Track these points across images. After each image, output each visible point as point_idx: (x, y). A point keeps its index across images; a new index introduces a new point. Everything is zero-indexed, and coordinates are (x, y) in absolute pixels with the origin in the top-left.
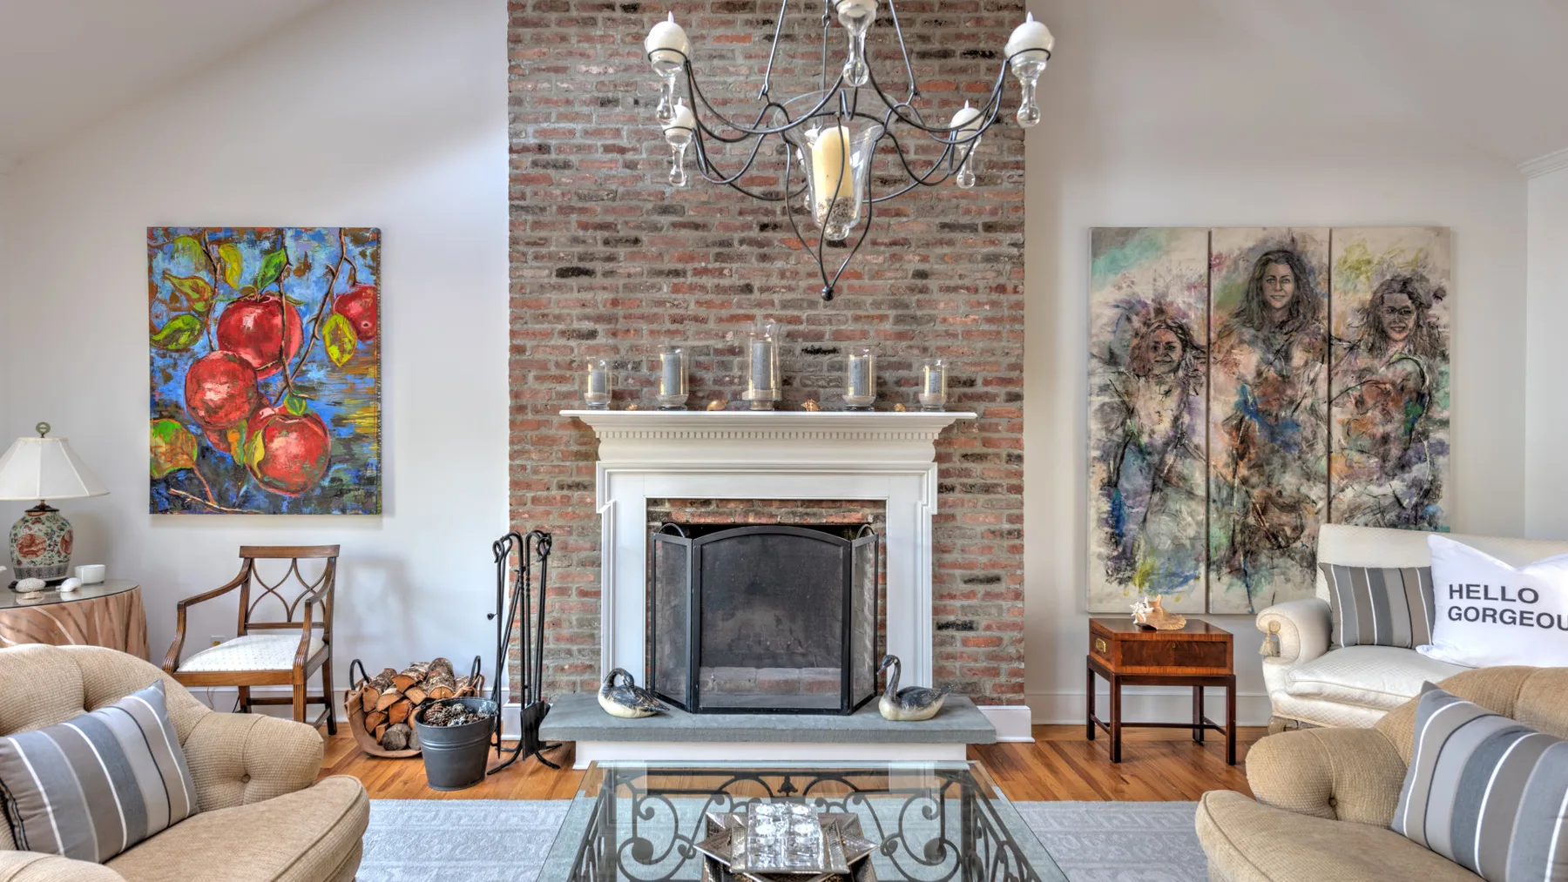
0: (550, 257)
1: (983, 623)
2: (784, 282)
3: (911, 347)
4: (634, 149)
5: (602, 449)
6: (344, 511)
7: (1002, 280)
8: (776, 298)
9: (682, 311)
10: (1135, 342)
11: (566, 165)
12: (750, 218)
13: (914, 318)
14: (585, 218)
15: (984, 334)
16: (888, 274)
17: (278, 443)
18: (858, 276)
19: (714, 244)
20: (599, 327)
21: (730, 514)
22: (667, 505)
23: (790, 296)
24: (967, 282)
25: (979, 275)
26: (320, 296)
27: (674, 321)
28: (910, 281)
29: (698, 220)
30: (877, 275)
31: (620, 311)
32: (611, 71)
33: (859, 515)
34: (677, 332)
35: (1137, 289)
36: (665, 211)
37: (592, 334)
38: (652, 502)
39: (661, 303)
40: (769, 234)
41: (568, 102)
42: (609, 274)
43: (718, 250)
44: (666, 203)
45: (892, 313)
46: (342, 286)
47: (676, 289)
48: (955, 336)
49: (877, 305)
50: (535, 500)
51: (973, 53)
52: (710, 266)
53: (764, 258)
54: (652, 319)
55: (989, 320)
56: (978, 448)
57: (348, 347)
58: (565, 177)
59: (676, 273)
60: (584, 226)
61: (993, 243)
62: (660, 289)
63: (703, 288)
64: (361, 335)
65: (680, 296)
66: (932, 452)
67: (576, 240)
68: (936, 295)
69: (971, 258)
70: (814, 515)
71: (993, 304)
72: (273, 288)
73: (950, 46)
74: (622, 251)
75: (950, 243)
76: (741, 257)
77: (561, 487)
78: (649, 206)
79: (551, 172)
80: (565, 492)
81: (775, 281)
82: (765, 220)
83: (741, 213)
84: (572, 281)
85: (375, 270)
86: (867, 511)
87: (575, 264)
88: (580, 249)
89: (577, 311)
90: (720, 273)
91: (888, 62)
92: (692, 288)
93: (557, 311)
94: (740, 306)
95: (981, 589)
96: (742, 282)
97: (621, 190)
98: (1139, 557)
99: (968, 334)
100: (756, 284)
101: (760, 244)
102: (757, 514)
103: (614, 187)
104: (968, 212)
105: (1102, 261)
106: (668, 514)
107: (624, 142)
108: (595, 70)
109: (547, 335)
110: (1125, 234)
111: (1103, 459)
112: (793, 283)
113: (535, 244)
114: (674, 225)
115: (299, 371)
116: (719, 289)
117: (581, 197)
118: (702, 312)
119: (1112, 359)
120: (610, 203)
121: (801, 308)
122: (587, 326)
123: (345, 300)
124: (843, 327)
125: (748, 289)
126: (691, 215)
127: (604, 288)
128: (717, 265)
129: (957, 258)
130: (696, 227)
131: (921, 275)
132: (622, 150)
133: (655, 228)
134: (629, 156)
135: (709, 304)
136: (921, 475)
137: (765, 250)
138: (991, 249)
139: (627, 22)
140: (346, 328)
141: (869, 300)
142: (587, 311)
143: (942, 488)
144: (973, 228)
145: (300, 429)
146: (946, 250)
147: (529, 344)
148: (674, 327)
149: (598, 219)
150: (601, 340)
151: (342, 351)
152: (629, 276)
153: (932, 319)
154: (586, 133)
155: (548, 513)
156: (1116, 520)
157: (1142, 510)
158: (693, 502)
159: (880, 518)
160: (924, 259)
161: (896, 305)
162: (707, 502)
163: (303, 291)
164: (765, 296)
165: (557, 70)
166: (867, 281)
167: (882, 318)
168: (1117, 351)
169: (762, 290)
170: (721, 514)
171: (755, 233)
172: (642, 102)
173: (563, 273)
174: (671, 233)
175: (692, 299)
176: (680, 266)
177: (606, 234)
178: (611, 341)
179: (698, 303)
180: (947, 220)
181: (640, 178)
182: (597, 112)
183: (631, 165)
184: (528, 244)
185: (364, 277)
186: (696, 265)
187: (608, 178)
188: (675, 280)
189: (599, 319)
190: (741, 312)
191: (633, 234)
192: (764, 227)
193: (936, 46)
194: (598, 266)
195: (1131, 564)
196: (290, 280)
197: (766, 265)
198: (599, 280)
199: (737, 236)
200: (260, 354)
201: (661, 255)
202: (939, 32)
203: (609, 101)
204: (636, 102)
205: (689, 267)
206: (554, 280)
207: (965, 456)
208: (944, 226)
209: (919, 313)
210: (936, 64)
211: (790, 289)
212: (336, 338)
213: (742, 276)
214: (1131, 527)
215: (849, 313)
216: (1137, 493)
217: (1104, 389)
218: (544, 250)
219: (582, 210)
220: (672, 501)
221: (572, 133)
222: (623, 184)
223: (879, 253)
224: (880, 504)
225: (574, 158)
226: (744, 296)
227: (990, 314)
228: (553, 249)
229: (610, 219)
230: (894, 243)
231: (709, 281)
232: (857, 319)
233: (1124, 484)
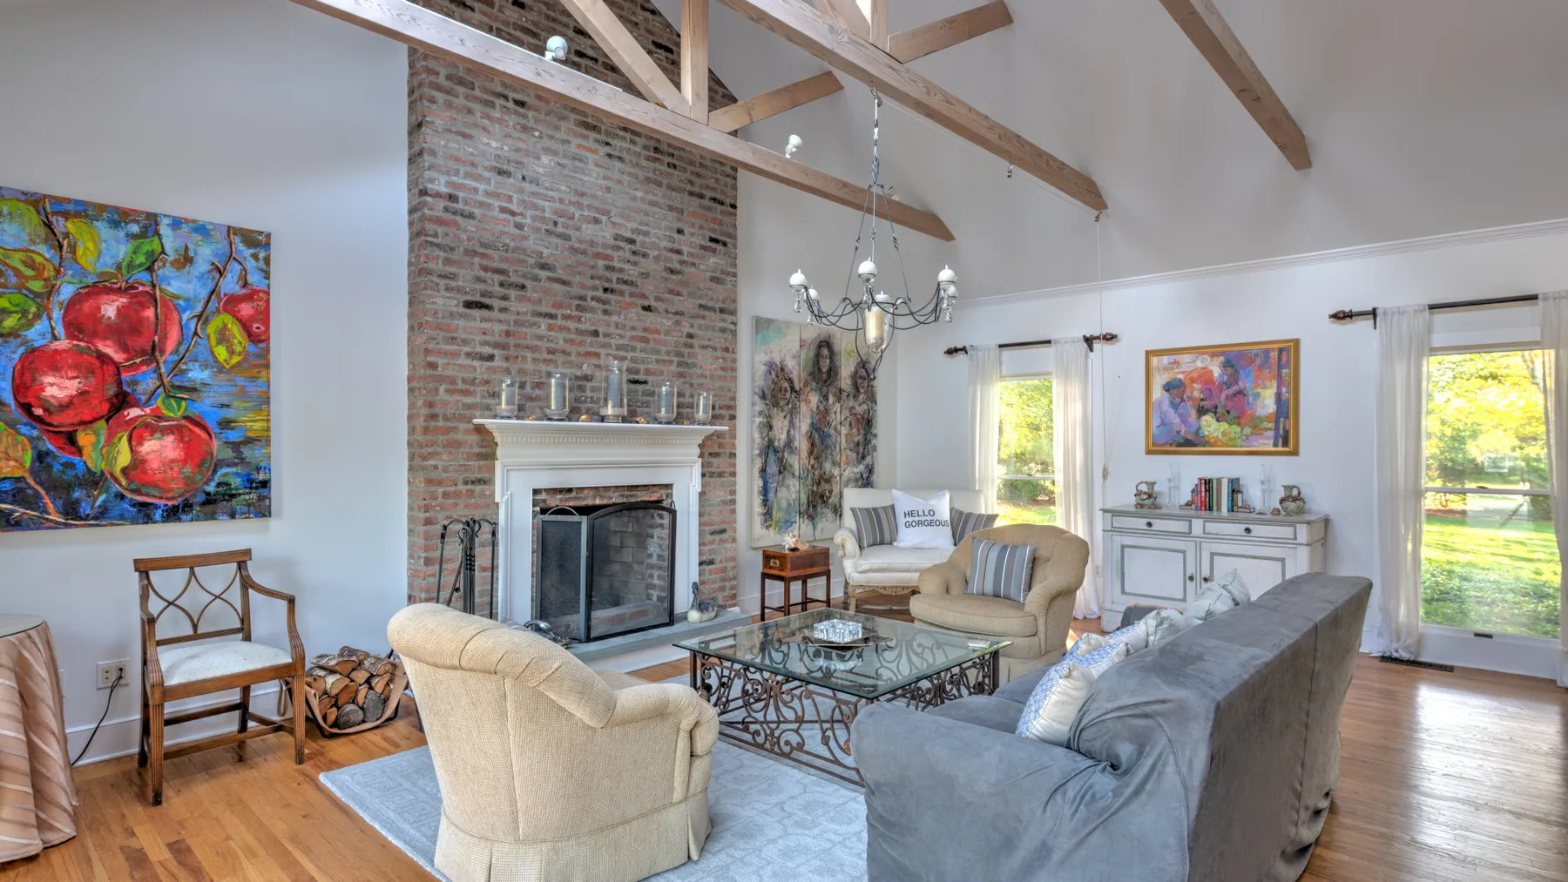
0: (459, 290)
1: (719, 559)
2: (618, 331)
3: (685, 383)
4: (521, 214)
5: (499, 452)
6: (233, 516)
7: (727, 345)
8: (613, 342)
9: (553, 345)
10: (773, 386)
11: (471, 216)
12: (597, 282)
13: (687, 363)
14: (485, 262)
15: (720, 377)
16: (675, 334)
17: (149, 446)
18: (658, 332)
19: (575, 298)
20: (497, 352)
21: (585, 499)
22: (544, 493)
23: (621, 342)
24: (711, 343)
25: (717, 340)
26: (204, 293)
27: (549, 353)
28: (684, 340)
29: (565, 277)
30: (668, 333)
31: (511, 341)
32: (506, 148)
33: (658, 495)
34: (551, 360)
35: (773, 355)
36: (544, 267)
37: (491, 358)
38: (536, 492)
39: (540, 338)
40: (608, 296)
41: (473, 164)
42: (504, 310)
43: (577, 302)
44: (543, 261)
45: (676, 359)
46: (230, 285)
47: (550, 328)
48: (706, 377)
49: (668, 353)
50: (445, 495)
51: (714, 200)
52: (573, 314)
53: (606, 312)
54: (534, 349)
55: (723, 369)
56: (716, 450)
57: (238, 348)
58: (470, 225)
59: (551, 316)
60: (485, 269)
61: (723, 320)
62: (539, 327)
63: (568, 329)
64: (253, 338)
65: (553, 333)
66: (697, 451)
67: (479, 279)
68: (697, 350)
69: (713, 328)
70: (634, 496)
71: (723, 358)
72: (145, 277)
73: (704, 192)
74: (513, 293)
75: (704, 317)
76: (592, 310)
77: (466, 483)
78: (532, 261)
79: (459, 219)
80: (469, 487)
81: (612, 330)
82: (607, 285)
83: (592, 278)
84: (476, 313)
85: (267, 274)
86: (663, 491)
87: (478, 298)
88: (481, 287)
89: (479, 338)
90: (579, 319)
91: (674, 193)
92: (561, 329)
93: (464, 336)
94: (591, 345)
95: (717, 537)
96: (593, 328)
97: (512, 244)
98: (774, 513)
99: (712, 377)
100: (601, 330)
101: (605, 302)
102: (602, 497)
103: (507, 241)
104: (712, 299)
105: (760, 335)
106: (544, 501)
107: (514, 207)
108: (494, 144)
109: (455, 355)
110: (769, 322)
111: (760, 455)
112: (623, 332)
113: (445, 277)
114: (549, 279)
115: (175, 369)
116: (579, 332)
117: (483, 245)
118: (568, 348)
119: (763, 397)
120: (504, 253)
121: (627, 351)
122: (487, 350)
123: (231, 304)
124: (650, 366)
125: (596, 333)
126: (560, 273)
127: (500, 321)
128: (577, 313)
129: (707, 328)
130: (564, 283)
131: (690, 336)
132: (513, 214)
133: (536, 279)
134: (518, 219)
135: (571, 341)
136: (692, 467)
137: (606, 307)
138: (722, 324)
139: (517, 113)
140: (236, 330)
141: (664, 349)
142: (487, 338)
143: (703, 475)
144: (713, 309)
145: (176, 430)
146: (701, 322)
147: (441, 361)
148: (549, 357)
149: (495, 265)
150: (497, 362)
151: (231, 352)
152: (518, 313)
153: (695, 365)
154: (487, 193)
155: (456, 505)
156: (765, 491)
157: (775, 485)
158: (561, 491)
159: (669, 496)
160: (692, 326)
161: (679, 354)
162: (570, 490)
163: (182, 286)
164: (607, 340)
165: (465, 136)
166: (663, 337)
167: (671, 362)
168: (766, 391)
169: (605, 335)
170: (579, 499)
171: (600, 294)
172: (527, 179)
173: (469, 305)
174: (548, 285)
175: (561, 336)
176: (553, 311)
177: (502, 278)
178: (505, 365)
179: (566, 341)
180: (703, 302)
181: (525, 238)
182: (495, 178)
183: (519, 226)
184: (440, 276)
185: (254, 279)
186: (564, 312)
187: (503, 233)
188: (550, 321)
189: (496, 345)
190: (592, 350)
191: (521, 281)
192: (606, 290)
193: (697, 189)
194: (496, 303)
195: (771, 517)
196: (164, 271)
197: (607, 317)
198: (495, 314)
199: (590, 294)
200: (124, 348)
201: (540, 300)
202: (698, 181)
203: (505, 173)
204: (524, 178)
205: (560, 312)
206: (462, 310)
207: (710, 454)
208: (701, 306)
209: (689, 361)
210: (697, 201)
211: (621, 337)
212: (223, 338)
213: (593, 324)
214: (771, 495)
215: (654, 357)
216: (773, 475)
217: (761, 413)
218: (453, 284)
219: (483, 256)
220: (548, 491)
221: (476, 190)
222: (513, 240)
223: (670, 319)
224: (669, 486)
225: (477, 211)
226: (594, 339)
227: (722, 365)
228: (460, 283)
229: (504, 266)
230: (676, 313)
231: (572, 325)
232: (658, 361)
233: (769, 470)
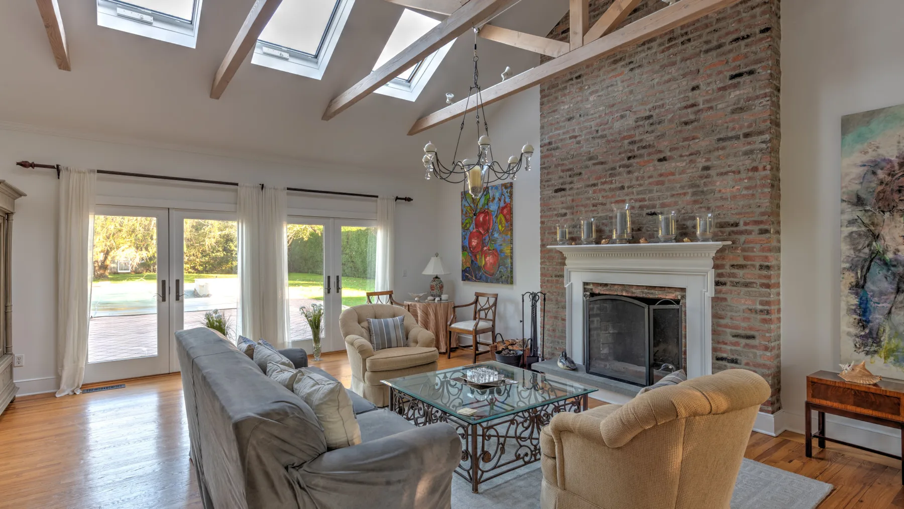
0: (552, 185)
1: (744, 361)
2: (638, 183)
3: (701, 208)
4: (580, 135)
5: (567, 262)
6: (502, 283)
7: (755, 164)
8: (635, 190)
9: (596, 201)
10: (880, 188)
11: (557, 148)
12: (623, 155)
13: (702, 192)
14: (564, 168)
15: (744, 196)
16: (688, 171)
17: (488, 258)
18: (673, 174)
19: (609, 170)
20: (567, 211)
21: (616, 291)
22: (591, 285)
23: (641, 188)
24: (733, 168)
25: (740, 163)
26: (497, 208)
27: (594, 206)
28: (700, 173)
29: (603, 160)
30: (683, 172)
31: (574, 204)
32: (571, 105)
33: (674, 295)
34: (595, 210)
35: (880, 151)
36: (591, 159)
37: (565, 214)
38: (585, 284)
39: (589, 199)
40: (632, 161)
41: (558, 123)
42: (571, 189)
43: (610, 172)
44: (591, 155)
45: (690, 191)
46: (502, 204)
47: (594, 192)
48: (726, 199)
49: (682, 187)
50: (548, 281)
52: (607, 180)
53: (629, 172)
54: (585, 206)
55: (747, 188)
56: (741, 261)
57: (503, 225)
58: (557, 153)
59: (594, 185)
60: (563, 171)
61: (749, 143)
62: (589, 193)
63: (604, 190)
64: (507, 220)
65: (596, 195)
66: (711, 263)
67: (561, 177)
68: (715, 178)
69: (735, 155)
70: (652, 293)
71: (750, 178)
72: (486, 207)
73: (723, 41)
74: (575, 179)
75: (723, 148)
76: (619, 174)
77: (556, 276)
78: (585, 158)
79: (553, 152)
80: (557, 278)
81: (634, 182)
82: (630, 154)
83: (620, 154)
84: (559, 194)
85: (511, 197)
86: (678, 293)
87: (560, 187)
88: (561, 181)
89: (560, 206)
90: (611, 182)
91: (688, 61)
92: (600, 190)
93: (554, 207)
94: (619, 196)
95: (743, 341)
96: (620, 185)
97: (575, 153)
98: (885, 339)
99: (734, 197)
100: (626, 185)
101: (628, 166)
102: (627, 291)
103: (572, 153)
104: (734, 129)
105: (849, 137)
106: (592, 289)
107: (577, 134)
108: (566, 107)
109: (551, 216)
110: (870, 115)
111: (852, 268)
112: (642, 182)
113: (548, 181)
114: (594, 164)
115: (492, 235)
116: (611, 190)
117: (562, 160)
118: (604, 201)
119: (859, 201)
120: (571, 160)
121: (645, 193)
122: (564, 211)
123: (503, 208)
124: (665, 201)
125: (622, 188)
126: (600, 159)
127: (569, 195)
128: (610, 179)
129: (728, 156)
130: (602, 163)
131: (706, 168)
132: (576, 137)
133: (587, 167)
134: (578, 139)
135: (607, 197)
136: (704, 275)
137: (630, 169)
138: (748, 147)
139: (578, 83)
140: (503, 219)
141: (679, 185)
142: (564, 205)
143: (717, 283)
144: (737, 138)
145: (493, 254)
146: (721, 152)
147: (546, 220)
148: (594, 208)
149: (567, 168)
150: (568, 217)
151: (502, 227)
152: (578, 189)
153: (713, 192)
154: (564, 133)
155: (551, 286)
156: (863, 312)
157: (887, 305)
158: (601, 285)
159: (684, 297)
160: (708, 160)
161: (693, 186)
162: (606, 285)
163: (493, 207)
164: (630, 190)
165: (554, 111)
166: (677, 176)
167: (685, 194)
168: (863, 196)
169: (628, 187)
170: (612, 291)
171: (626, 162)
172: (582, 115)
173: (556, 191)
174: (593, 168)
175: (600, 195)
176: (596, 182)
177: (570, 173)
178: (571, 217)
179: (603, 197)
180: (721, 136)
181: (582, 147)
182: (568, 123)
183: (579, 142)
184: (546, 181)
185: (508, 200)
186: (602, 180)
187: (571, 149)
188: (594, 188)
189: (567, 208)
190: (620, 198)
191: (579, 171)
192: (629, 158)
193: (715, 43)
194: (567, 186)
195: (877, 341)
196: (490, 204)
197: (630, 175)
198: (568, 192)
199: (618, 165)
200: (484, 230)
201: (589, 178)
202: (716, 35)
203: (571, 118)
204: (580, 116)
205: (599, 181)
206: (554, 194)
207: (733, 266)
208: (719, 140)
209: (705, 189)
210: (714, 53)
211: (640, 185)
212: (501, 223)
213: (620, 182)
214: (877, 317)
215: (669, 194)
216: (881, 293)
217: (851, 222)
218: (550, 183)
219: (563, 165)
220: (593, 284)
221: (559, 134)
222: (576, 151)
223: (684, 161)
224: (683, 290)
225: (559, 145)
226: (621, 191)
227: (747, 185)
228: (553, 182)
229: (571, 166)
230: (691, 154)
231: (607, 187)
232: (673, 196)
233: (869, 286)
